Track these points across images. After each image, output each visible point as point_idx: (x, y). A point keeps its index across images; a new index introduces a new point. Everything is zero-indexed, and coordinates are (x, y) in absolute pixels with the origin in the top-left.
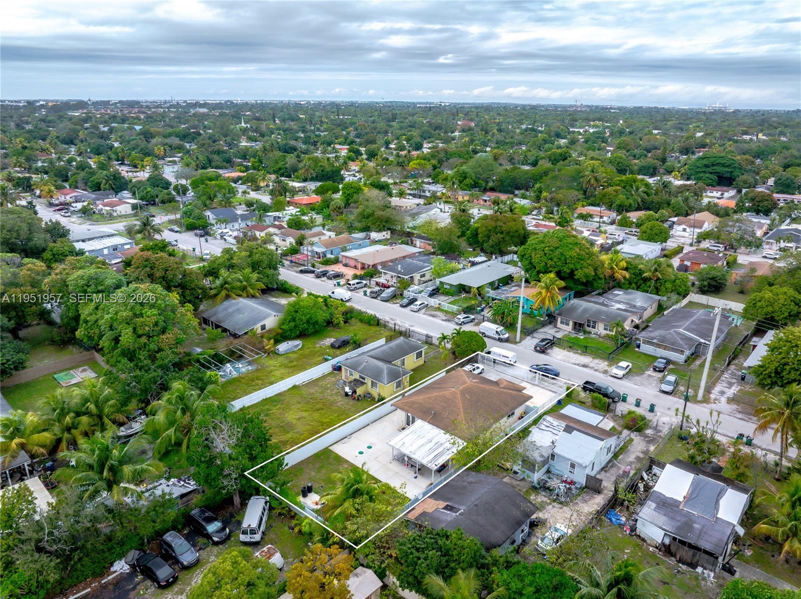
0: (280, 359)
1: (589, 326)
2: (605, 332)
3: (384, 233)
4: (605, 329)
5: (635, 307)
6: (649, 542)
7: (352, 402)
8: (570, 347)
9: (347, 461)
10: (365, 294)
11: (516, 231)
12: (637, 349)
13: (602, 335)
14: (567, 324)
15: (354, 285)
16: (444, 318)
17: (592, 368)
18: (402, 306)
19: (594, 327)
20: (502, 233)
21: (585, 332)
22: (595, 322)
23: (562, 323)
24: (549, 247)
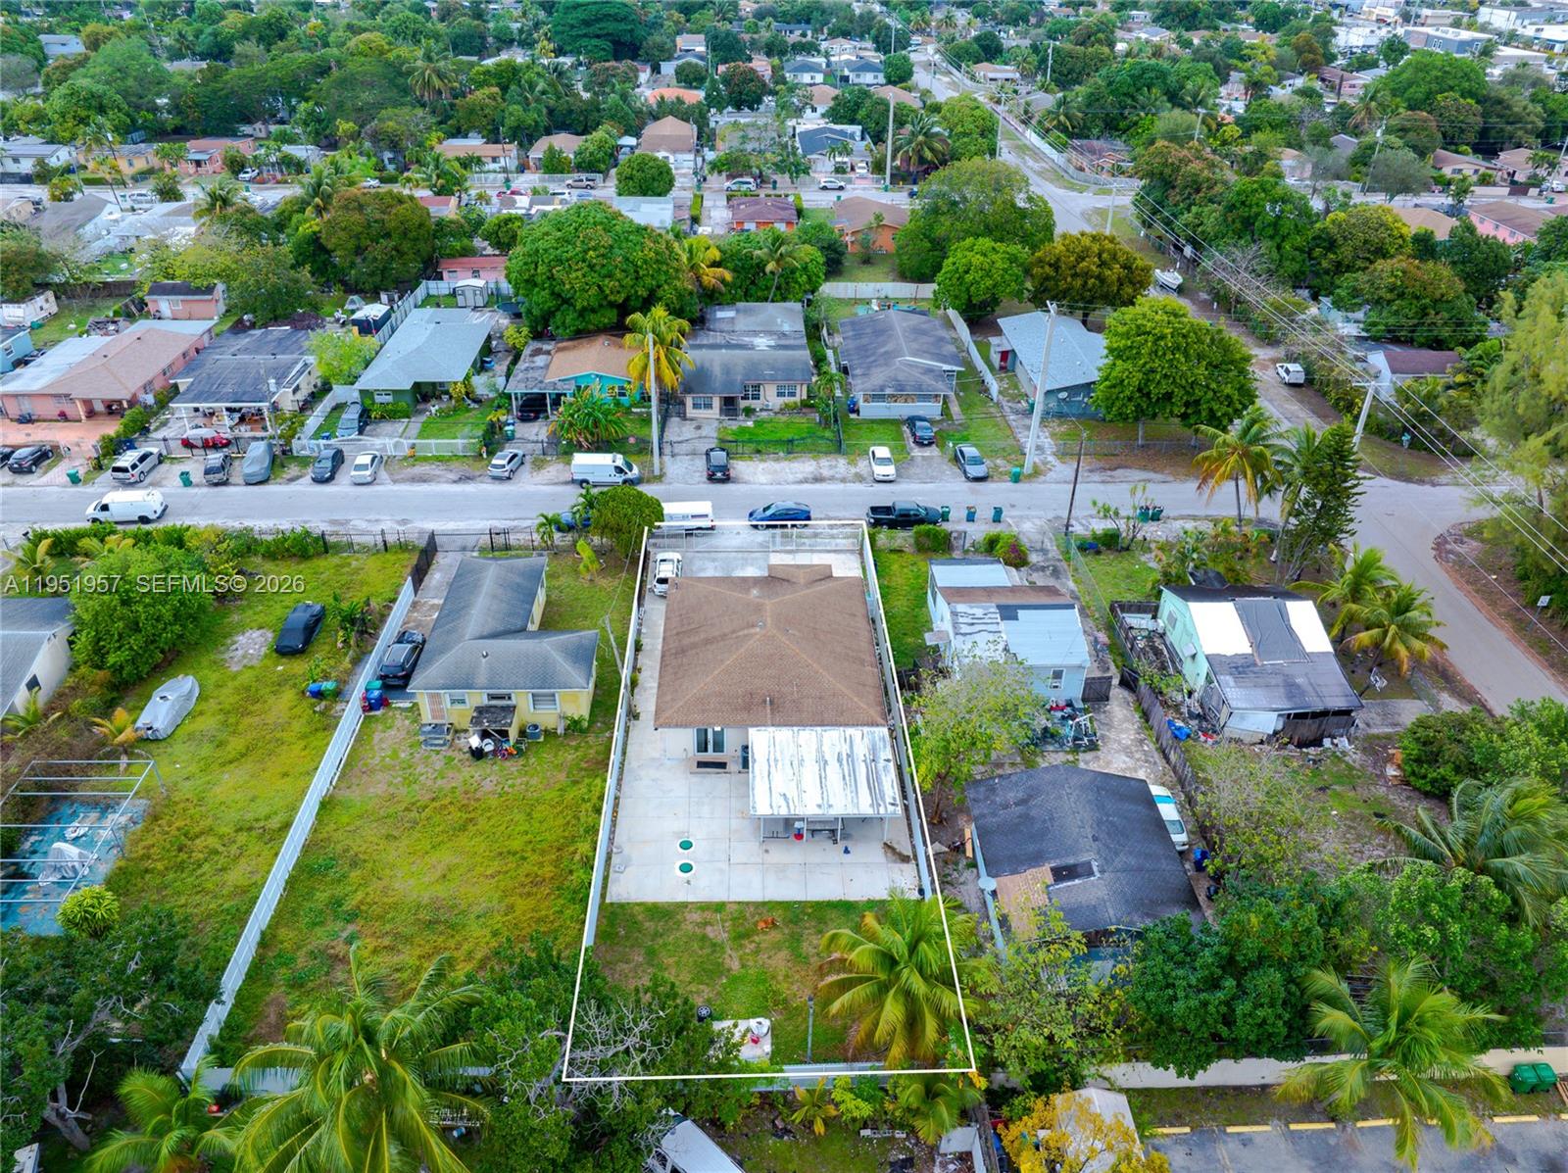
0: (179, 748)
1: (745, 398)
2: (782, 400)
3: (40, 300)
4: (780, 394)
5: (784, 335)
6: (1247, 740)
7: (513, 766)
8: (758, 452)
9: (685, 905)
10: (187, 482)
11: (421, 225)
12: (853, 416)
13: (777, 409)
14: (709, 406)
15: (134, 467)
16: (452, 476)
17: (832, 479)
18: (319, 481)
19: (756, 397)
20: (388, 235)
21: (749, 412)
22: (757, 387)
23: (696, 406)
24: (594, 249)
